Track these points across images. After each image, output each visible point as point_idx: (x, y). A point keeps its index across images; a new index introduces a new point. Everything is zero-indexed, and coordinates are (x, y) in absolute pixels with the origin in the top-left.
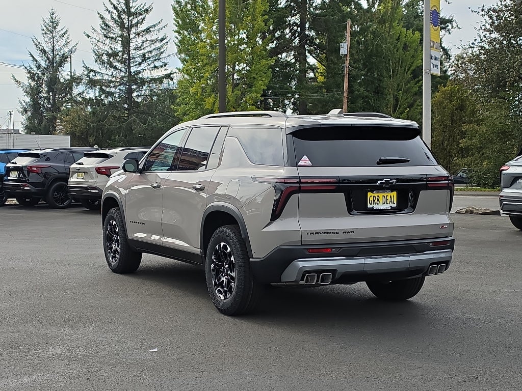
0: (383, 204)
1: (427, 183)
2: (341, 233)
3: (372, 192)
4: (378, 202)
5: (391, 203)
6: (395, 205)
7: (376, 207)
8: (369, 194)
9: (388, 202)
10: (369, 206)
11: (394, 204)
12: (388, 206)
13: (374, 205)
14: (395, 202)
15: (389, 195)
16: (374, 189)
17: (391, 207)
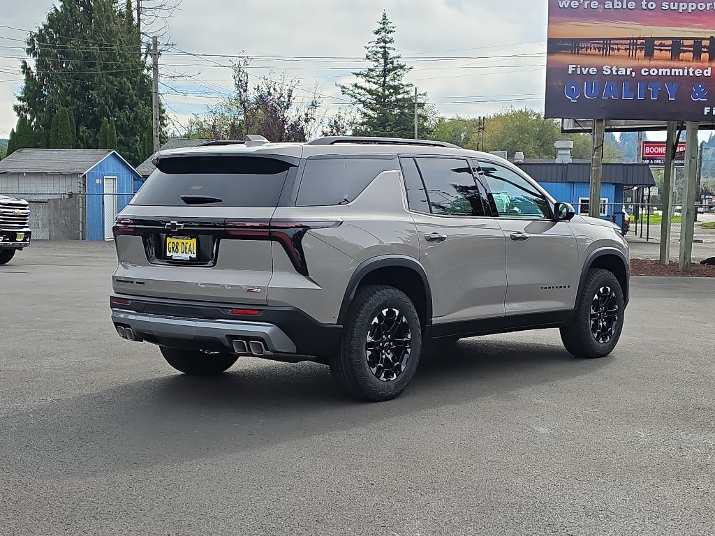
0: (182, 253)
1: (226, 229)
3: (172, 237)
4: (177, 251)
5: (190, 253)
6: (195, 256)
7: (176, 256)
8: (168, 240)
9: (187, 251)
10: (169, 254)
11: (193, 253)
12: (186, 256)
13: (173, 254)
14: (195, 252)
15: (189, 242)
17: (190, 257)
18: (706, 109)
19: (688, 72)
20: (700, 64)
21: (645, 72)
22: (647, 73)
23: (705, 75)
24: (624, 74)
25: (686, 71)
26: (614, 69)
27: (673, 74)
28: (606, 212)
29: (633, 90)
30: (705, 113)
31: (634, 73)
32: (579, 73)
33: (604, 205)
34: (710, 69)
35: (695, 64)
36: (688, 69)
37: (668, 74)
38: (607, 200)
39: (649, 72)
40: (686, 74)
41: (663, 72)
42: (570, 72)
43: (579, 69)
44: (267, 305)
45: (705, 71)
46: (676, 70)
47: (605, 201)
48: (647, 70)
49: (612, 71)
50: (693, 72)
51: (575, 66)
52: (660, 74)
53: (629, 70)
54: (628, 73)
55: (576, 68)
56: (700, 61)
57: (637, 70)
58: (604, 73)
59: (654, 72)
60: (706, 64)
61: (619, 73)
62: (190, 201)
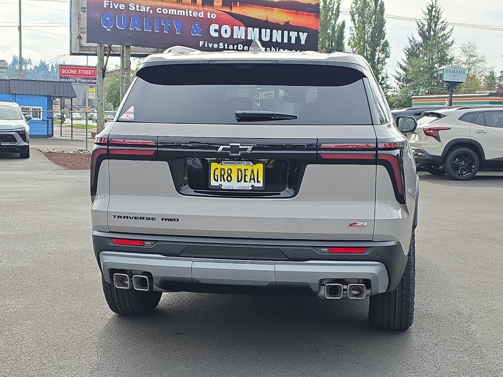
0: (238, 181)
1: (318, 152)
2: (159, 220)
3: (219, 162)
4: (229, 179)
5: (252, 181)
6: (261, 185)
7: (225, 185)
8: (214, 166)
9: (248, 179)
10: (213, 183)
11: (258, 182)
12: (247, 186)
13: (222, 183)
14: (261, 179)
16: (221, 158)
17: (252, 186)
18: (201, 42)
19: (189, 13)
20: (196, 8)
21: (159, 10)
22: (161, 12)
23: (200, 16)
24: (145, 11)
25: (187, 12)
26: (138, 6)
27: (178, 14)
28: (41, 117)
29: (151, 24)
30: (201, 46)
31: (151, 11)
32: (111, 7)
33: (40, 112)
34: (203, 12)
35: (193, 7)
36: (188, 11)
37: (175, 14)
38: (41, 108)
39: (162, 11)
40: (187, 15)
41: (172, 12)
42: (105, 6)
43: (111, 4)
44: (372, 241)
45: (200, 13)
46: (180, 11)
47: (40, 109)
48: (161, 9)
49: (136, 8)
50: (192, 14)
51: (108, 2)
52: (170, 13)
53: (148, 8)
54: (147, 11)
55: (110, 3)
56: (196, 6)
57: (154, 8)
58: (130, 9)
59: (165, 11)
60: (200, 8)
61: (141, 10)
62: (244, 118)
